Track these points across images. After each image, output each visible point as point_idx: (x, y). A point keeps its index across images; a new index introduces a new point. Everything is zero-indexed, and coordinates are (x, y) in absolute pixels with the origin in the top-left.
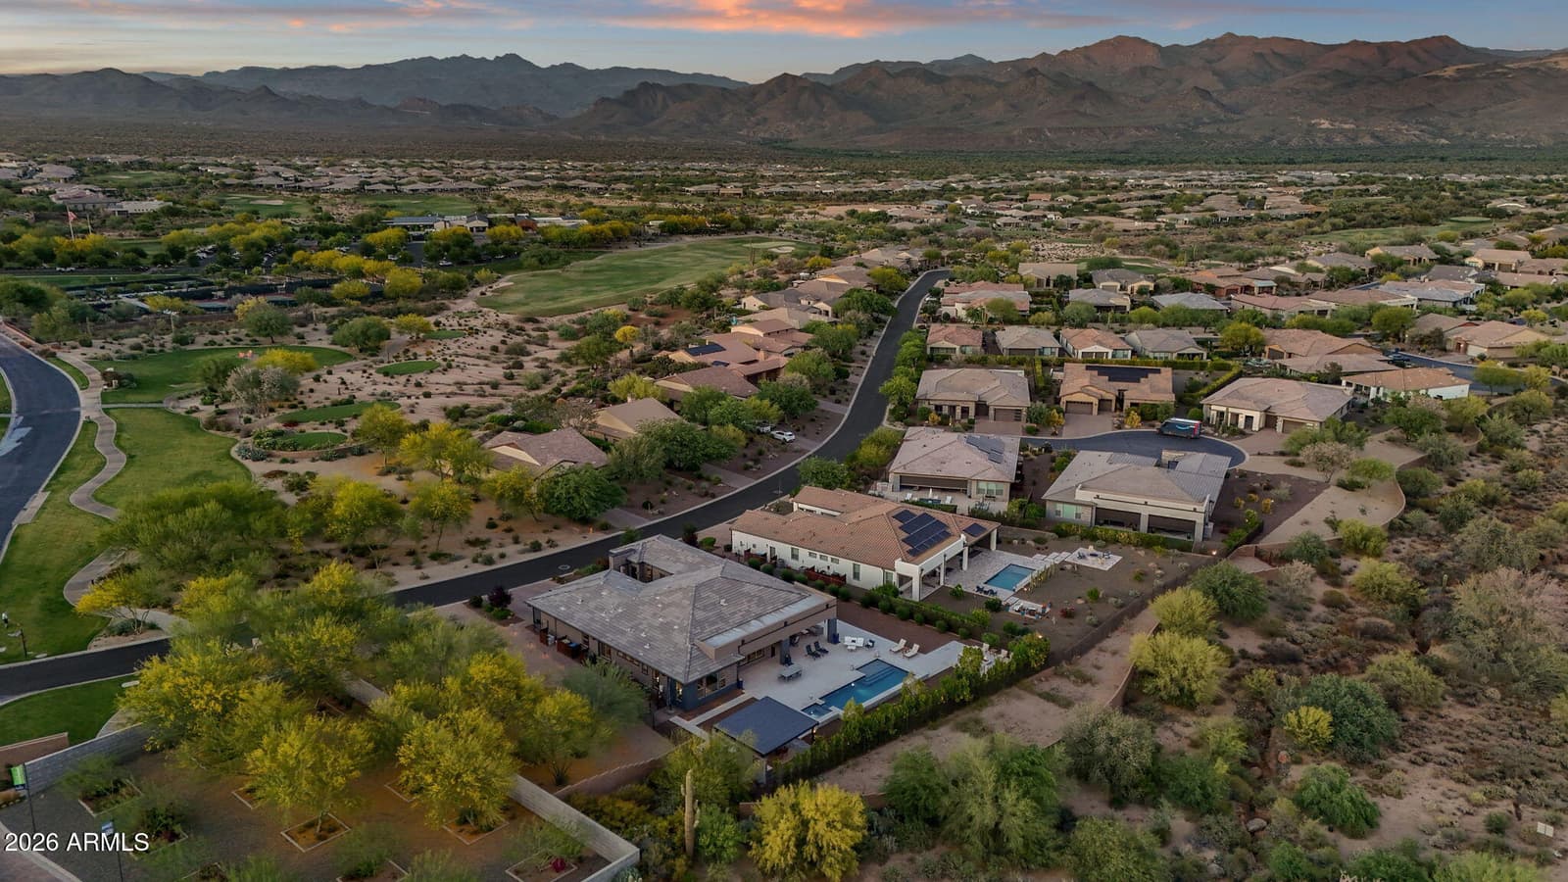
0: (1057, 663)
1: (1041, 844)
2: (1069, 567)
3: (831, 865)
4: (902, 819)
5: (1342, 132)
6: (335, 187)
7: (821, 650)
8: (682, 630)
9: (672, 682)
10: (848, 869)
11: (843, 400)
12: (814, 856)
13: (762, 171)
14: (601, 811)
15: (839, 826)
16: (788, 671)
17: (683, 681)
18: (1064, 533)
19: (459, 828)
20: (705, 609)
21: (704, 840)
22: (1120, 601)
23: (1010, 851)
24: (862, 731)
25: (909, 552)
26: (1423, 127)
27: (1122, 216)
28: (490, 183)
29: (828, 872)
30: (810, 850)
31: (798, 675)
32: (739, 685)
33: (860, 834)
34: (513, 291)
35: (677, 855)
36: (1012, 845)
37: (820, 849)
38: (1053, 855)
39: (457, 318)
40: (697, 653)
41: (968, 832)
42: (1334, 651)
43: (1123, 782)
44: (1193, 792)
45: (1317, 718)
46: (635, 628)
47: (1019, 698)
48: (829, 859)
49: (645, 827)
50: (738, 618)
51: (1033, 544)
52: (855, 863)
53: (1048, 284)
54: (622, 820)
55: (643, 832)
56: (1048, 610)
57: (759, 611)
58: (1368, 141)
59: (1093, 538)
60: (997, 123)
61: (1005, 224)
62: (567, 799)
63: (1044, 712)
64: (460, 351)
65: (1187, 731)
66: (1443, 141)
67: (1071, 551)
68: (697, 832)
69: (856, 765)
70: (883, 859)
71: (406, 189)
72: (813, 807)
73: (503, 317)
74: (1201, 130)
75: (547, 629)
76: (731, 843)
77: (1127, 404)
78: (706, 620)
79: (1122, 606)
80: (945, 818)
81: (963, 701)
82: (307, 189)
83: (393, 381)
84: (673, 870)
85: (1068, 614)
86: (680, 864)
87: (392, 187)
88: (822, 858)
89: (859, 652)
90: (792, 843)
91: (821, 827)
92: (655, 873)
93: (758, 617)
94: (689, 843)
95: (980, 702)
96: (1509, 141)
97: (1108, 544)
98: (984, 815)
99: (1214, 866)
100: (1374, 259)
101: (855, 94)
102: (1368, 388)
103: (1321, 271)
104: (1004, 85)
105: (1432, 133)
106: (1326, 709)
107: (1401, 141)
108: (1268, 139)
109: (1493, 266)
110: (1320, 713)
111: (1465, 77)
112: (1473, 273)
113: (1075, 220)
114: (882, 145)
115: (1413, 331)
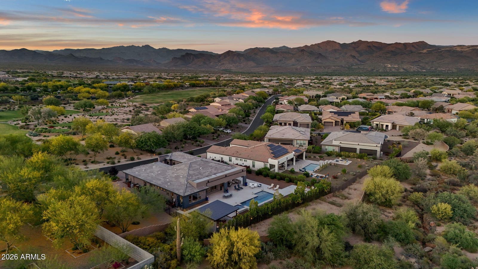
0: (334, 192)
1: (339, 255)
2: (333, 164)
3: (244, 263)
4: (276, 245)
5: (394, 68)
6: (88, 77)
7: (240, 188)
8: (183, 177)
9: (179, 196)
10: (253, 265)
11: (248, 123)
12: (237, 258)
13: (222, 75)
14: (140, 242)
15: (248, 244)
16: (226, 195)
17: (182, 195)
18: (330, 155)
19: (73, 252)
20: (193, 170)
21: (185, 252)
22: (354, 173)
23: (325, 258)
24: (258, 212)
25: (274, 157)
26: (418, 67)
27: (333, 85)
28: (138, 77)
29: (243, 266)
30: (235, 256)
31: (231, 196)
32: (207, 199)
33: (258, 249)
34: (139, 99)
35: (173, 259)
36: (326, 255)
37: (239, 255)
38: (345, 260)
39: (119, 104)
40: (189, 185)
41: (306, 250)
42: (440, 189)
43: (370, 231)
44: (401, 235)
45: (446, 207)
46: (165, 178)
47: (320, 203)
48: (243, 260)
49: (159, 248)
50: (207, 174)
51: (319, 158)
52: (256, 264)
53: (313, 98)
54: (149, 245)
55: (158, 250)
56: (327, 176)
57: (215, 172)
58: (402, 70)
59: (341, 156)
60: (293, 65)
61: (297, 86)
62: (124, 237)
63: (331, 208)
64: (118, 111)
65: (391, 215)
66: (424, 71)
67: (333, 160)
68: (182, 249)
69: (255, 226)
70: (268, 263)
71: (111, 78)
72: (236, 235)
73: (134, 104)
74: (353, 67)
75: (131, 181)
76: (198, 254)
77: (345, 122)
78: (194, 174)
79: (355, 175)
80: (295, 245)
81: (298, 203)
82: (79, 77)
83: (92, 118)
84: (170, 266)
85: (335, 178)
86: (174, 263)
87: (106, 77)
88: (240, 260)
89: (255, 189)
90: (226, 253)
91: (240, 245)
92: (161, 267)
93: (215, 174)
94: (178, 255)
95: (305, 204)
96: (444, 71)
97: (346, 157)
98: (314, 241)
99: (416, 264)
100: (414, 92)
101: (250, 56)
102: (424, 120)
103: (398, 95)
104: (294, 54)
105: (420, 68)
106: (449, 204)
107: (412, 71)
108: (373, 70)
109: (450, 95)
110: (446, 205)
111: (429, 52)
112: (446, 95)
113: (319, 85)
114: (258, 70)
115: (433, 106)
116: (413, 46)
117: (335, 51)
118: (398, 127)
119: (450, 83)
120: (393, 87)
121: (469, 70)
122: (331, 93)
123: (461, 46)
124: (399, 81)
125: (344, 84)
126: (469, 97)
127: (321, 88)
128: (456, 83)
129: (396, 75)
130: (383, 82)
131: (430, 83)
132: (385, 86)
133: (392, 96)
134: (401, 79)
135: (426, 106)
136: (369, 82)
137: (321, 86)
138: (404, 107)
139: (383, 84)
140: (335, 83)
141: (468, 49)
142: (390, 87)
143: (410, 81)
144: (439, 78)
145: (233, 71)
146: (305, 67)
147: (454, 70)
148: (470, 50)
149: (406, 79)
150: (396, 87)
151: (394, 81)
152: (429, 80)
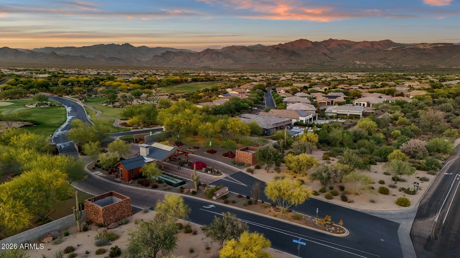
2: (335, 122)
5: (363, 64)
11: (264, 105)
17: (267, 129)
18: (331, 117)
25: (302, 116)
26: (384, 63)
34: (162, 90)
50: (273, 121)
51: (325, 119)
53: (302, 88)
57: (277, 120)
58: (370, 67)
59: (338, 118)
60: (269, 62)
66: (390, 67)
67: (334, 120)
68: (287, 139)
74: (325, 64)
77: (334, 102)
78: (267, 121)
79: (349, 125)
89: (298, 129)
94: (285, 142)
96: (408, 67)
97: (342, 118)
100: (382, 84)
101: (228, 54)
102: (389, 101)
103: (369, 86)
104: (270, 52)
105: (387, 65)
106: (400, 130)
107: (379, 67)
108: (343, 66)
109: (411, 86)
110: (398, 131)
111: (394, 50)
112: (407, 86)
113: (300, 79)
114: (237, 68)
115: (396, 93)
116: (379, 44)
117: (308, 48)
118: (371, 105)
119: (412, 77)
120: (364, 81)
121: (431, 66)
122: (315, 85)
123: (423, 44)
124: (368, 76)
125: (321, 78)
126: (424, 87)
127: (303, 82)
128: (417, 77)
129: (365, 71)
130: (354, 77)
131: (395, 77)
132: (356, 80)
133: (364, 87)
134: (370, 74)
135: (391, 93)
136: (342, 77)
137: (302, 80)
138: (374, 93)
139: (354, 79)
140: (314, 78)
141: (430, 47)
142: (361, 81)
143: (378, 76)
144: (403, 74)
145: (213, 68)
146: (281, 64)
147: (418, 67)
148: (432, 47)
149: (374, 74)
150: (366, 81)
151: (364, 76)
152: (394, 75)
